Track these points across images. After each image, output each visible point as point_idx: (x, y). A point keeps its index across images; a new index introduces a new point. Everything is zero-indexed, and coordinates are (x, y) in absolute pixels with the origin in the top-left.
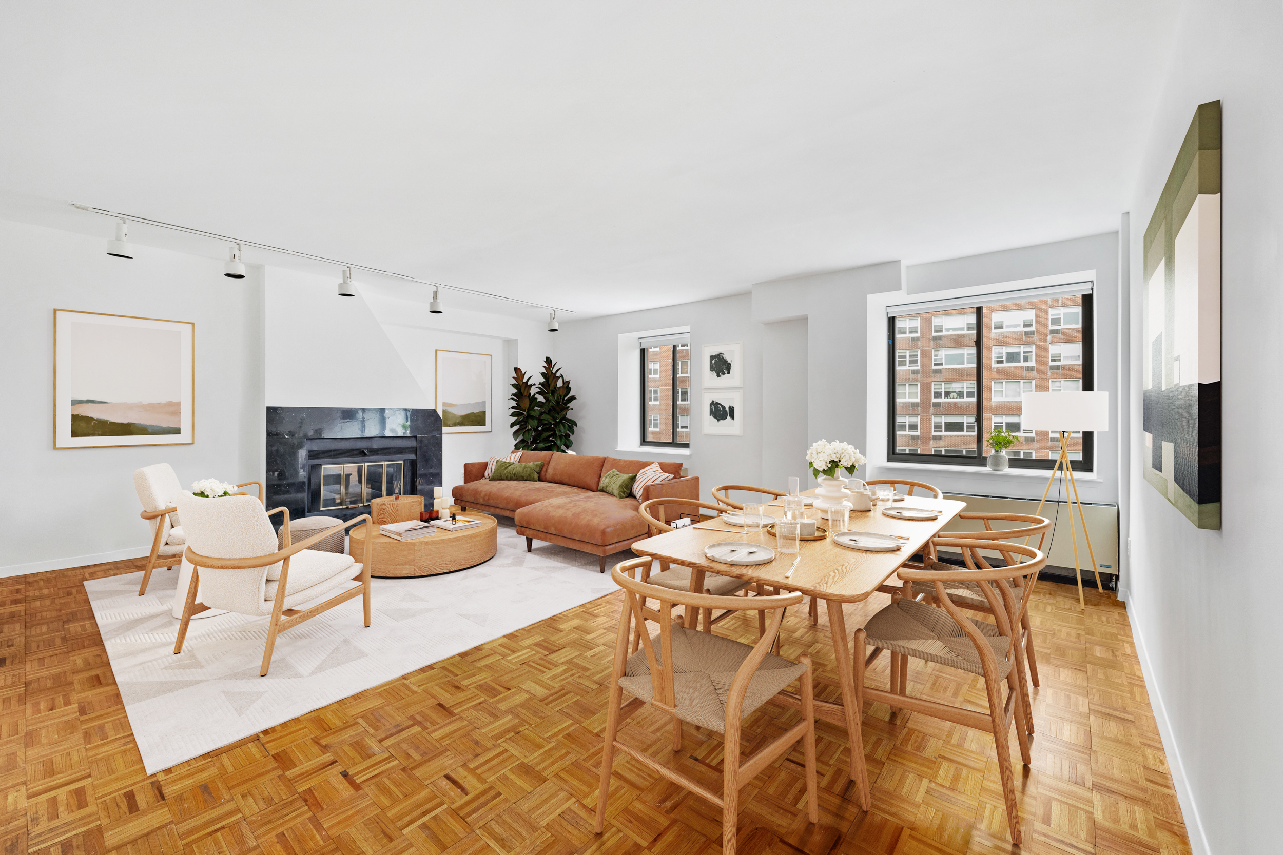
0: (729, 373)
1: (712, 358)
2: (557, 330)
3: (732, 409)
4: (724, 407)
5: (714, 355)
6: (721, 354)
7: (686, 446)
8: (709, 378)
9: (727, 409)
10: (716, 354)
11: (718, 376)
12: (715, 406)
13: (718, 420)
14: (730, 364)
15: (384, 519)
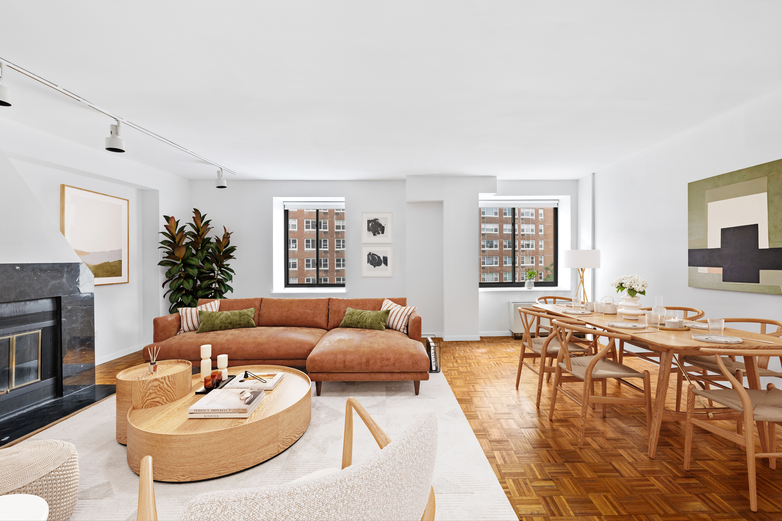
0: (383, 233)
1: (369, 222)
2: (225, 187)
3: (385, 259)
4: (379, 257)
5: (371, 219)
6: (377, 219)
7: (343, 285)
8: (368, 237)
9: (382, 258)
10: (372, 219)
11: (374, 235)
12: (372, 257)
13: (375, 266)
14: (384, 227)
15: (156, 400)
